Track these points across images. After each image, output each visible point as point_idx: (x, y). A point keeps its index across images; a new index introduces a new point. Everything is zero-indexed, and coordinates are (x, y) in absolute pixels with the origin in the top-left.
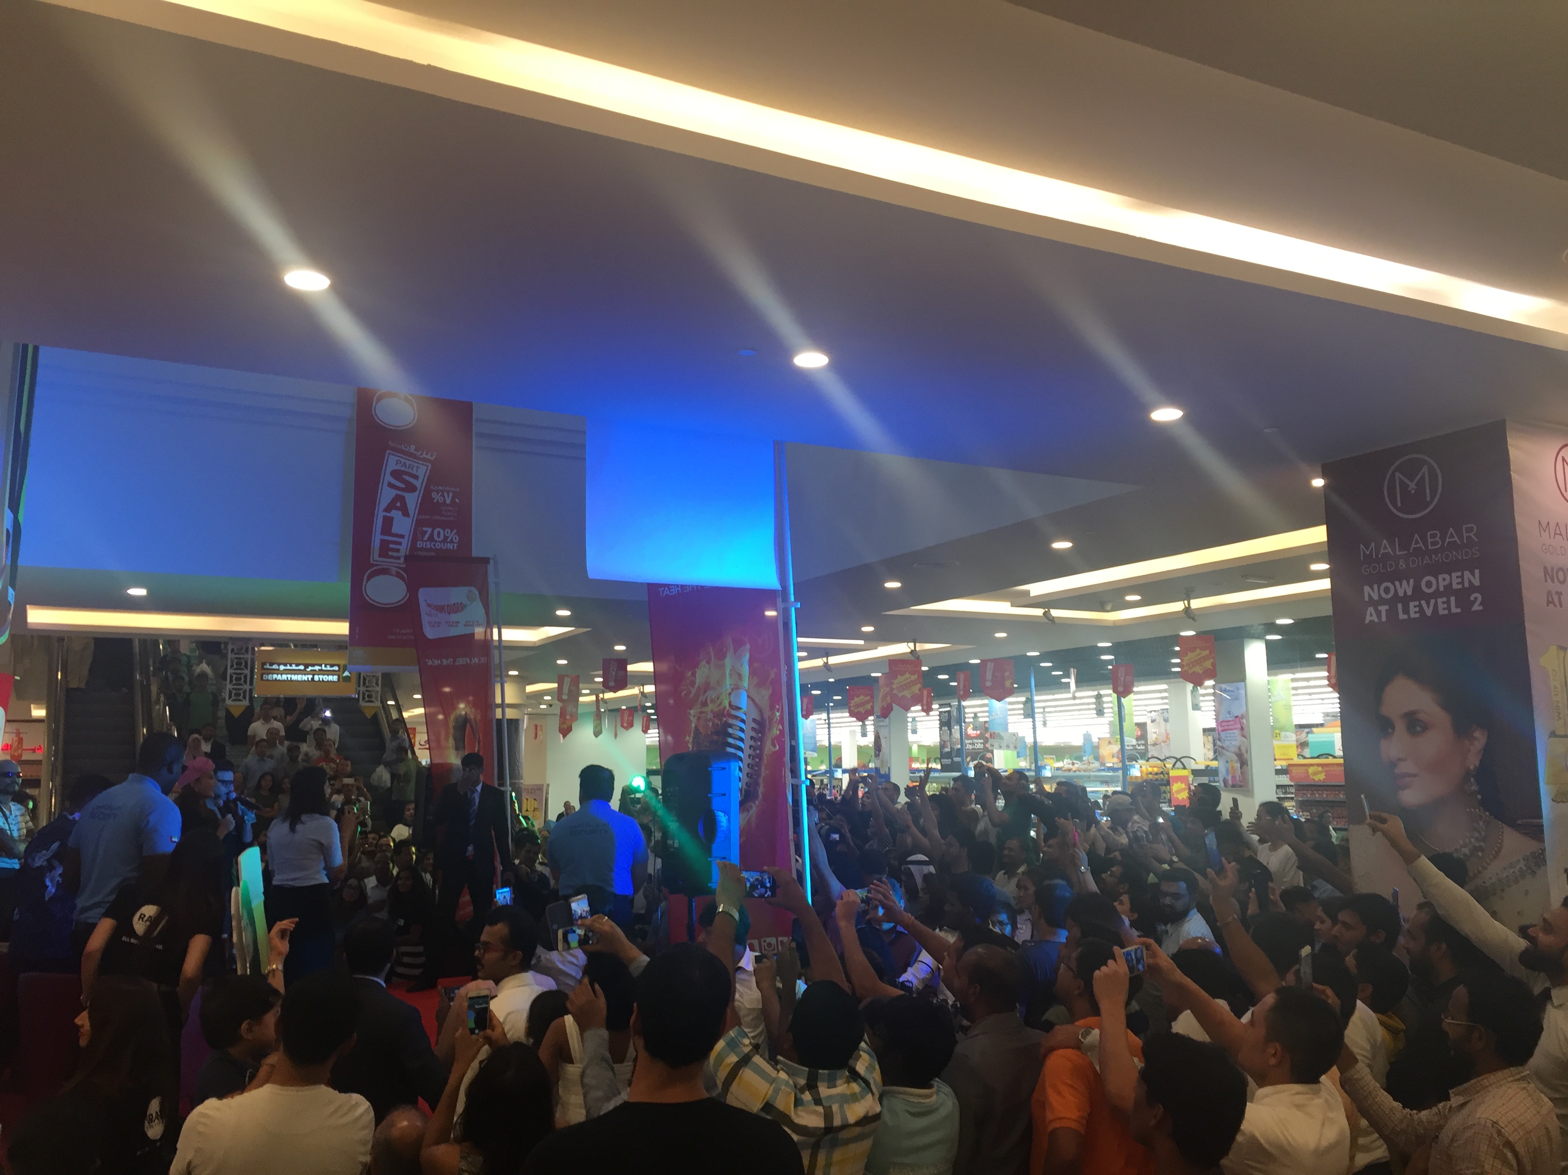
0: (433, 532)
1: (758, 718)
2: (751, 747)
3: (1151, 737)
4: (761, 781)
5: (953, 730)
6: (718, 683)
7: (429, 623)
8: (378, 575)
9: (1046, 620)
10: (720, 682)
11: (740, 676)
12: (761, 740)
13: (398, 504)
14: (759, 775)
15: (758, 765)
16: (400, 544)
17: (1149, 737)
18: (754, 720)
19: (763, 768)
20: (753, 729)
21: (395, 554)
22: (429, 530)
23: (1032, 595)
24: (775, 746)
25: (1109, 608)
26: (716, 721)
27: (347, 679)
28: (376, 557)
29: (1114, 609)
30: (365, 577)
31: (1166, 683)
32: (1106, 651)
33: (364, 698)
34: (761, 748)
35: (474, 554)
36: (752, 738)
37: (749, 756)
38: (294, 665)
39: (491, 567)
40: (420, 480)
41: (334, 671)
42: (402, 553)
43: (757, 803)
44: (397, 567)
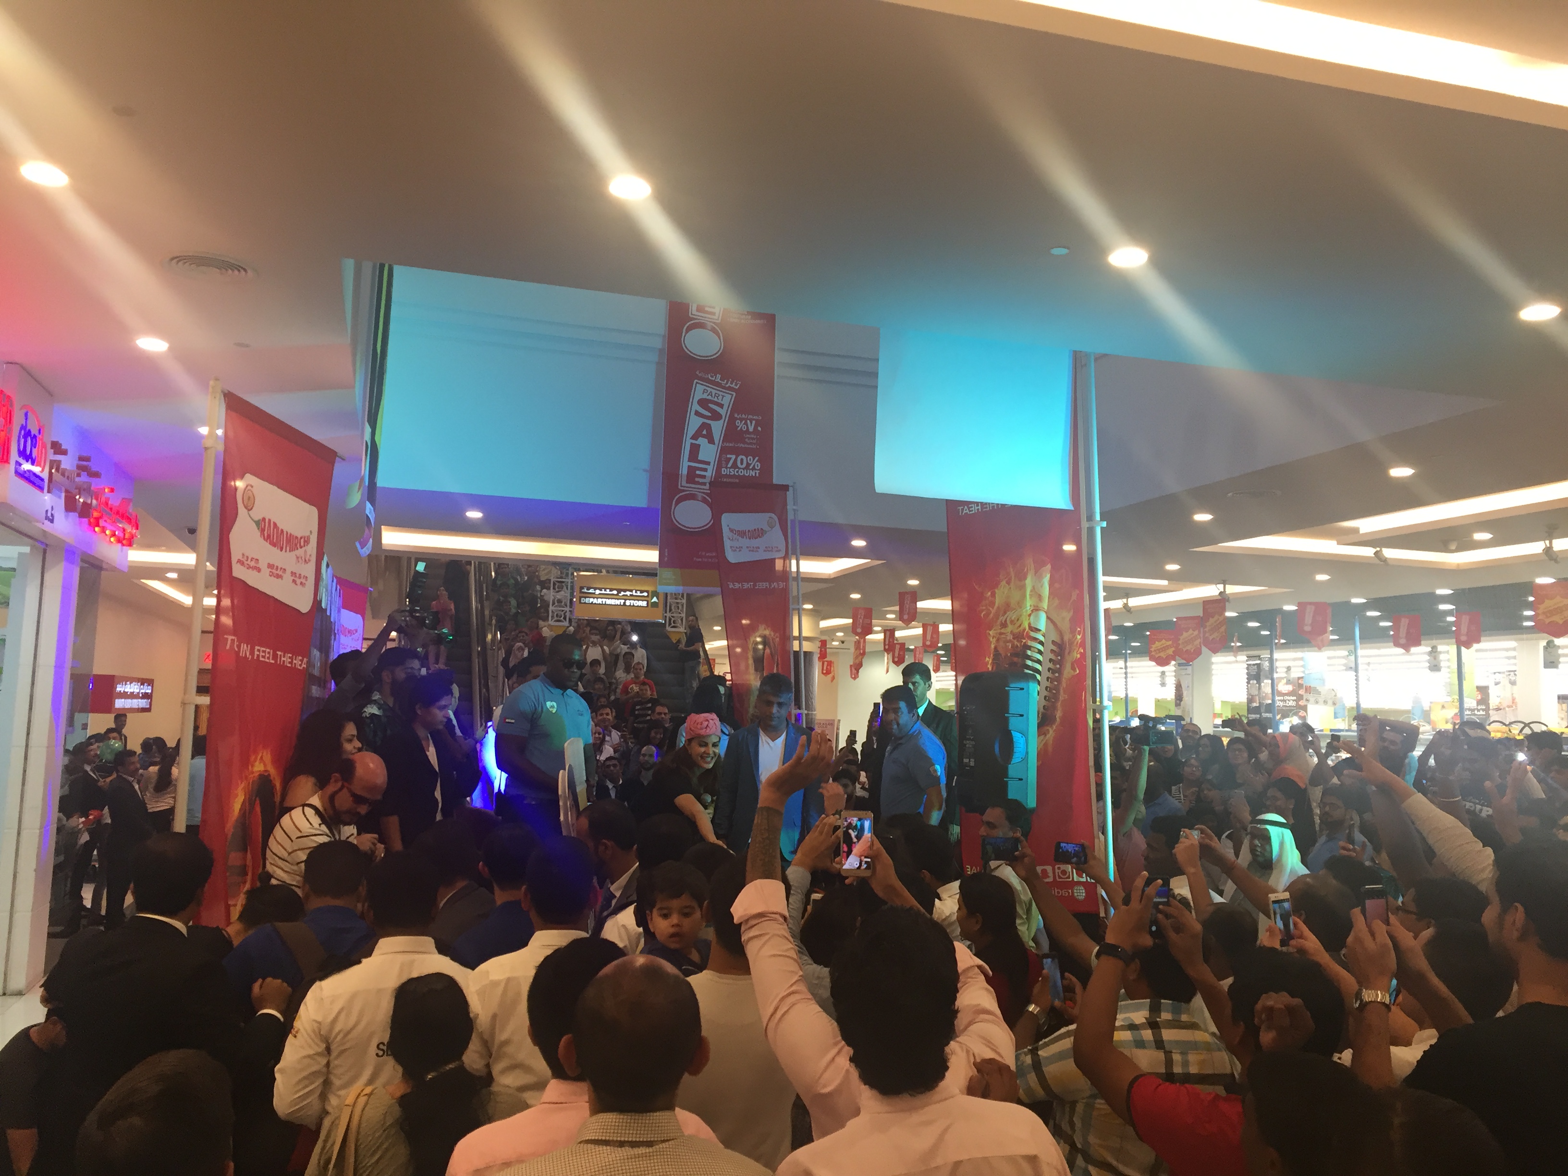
0: (736, 460)
1: (1057, 640)
2: (1049, 669)
3: (1493, 702)
4: (1059, 704)
5: (1262, 684)
6: (1018, 603)
7: (731, 547)
8: (685, 500)
9: (1377, 561)
10: (1020, 604)
11: (1040, 598)
12: (1061, 663)
13: (705, 431)
14: (1057, 699)
15: (1057, 688)
16: (705, 470)
17: (1490, 702)
18: (1053, 642)
19: (1062, 691)
20: (1052, 651)
21: (701, 480)
22: (733, 457)
23: (1361, 532)
24: (1074, 670)
25: (1453, 548)
26: (1016, 643)
27: (655, 605)
28: (684, 483)
29: (1459, 549)
30: (674, 503)
31: (1516, 640)
32: (1445, 599)
33: (670, 624)
34: (1059, 671)
35: (775, 481)
36: (1051, 660)
37: (1048, 678)
38: (608, 590)
39: (790, 494)
40: (725, 407)
41: (643, 596)
42: (707, 480)
43: (1054, 727)
44: (704, 493)
